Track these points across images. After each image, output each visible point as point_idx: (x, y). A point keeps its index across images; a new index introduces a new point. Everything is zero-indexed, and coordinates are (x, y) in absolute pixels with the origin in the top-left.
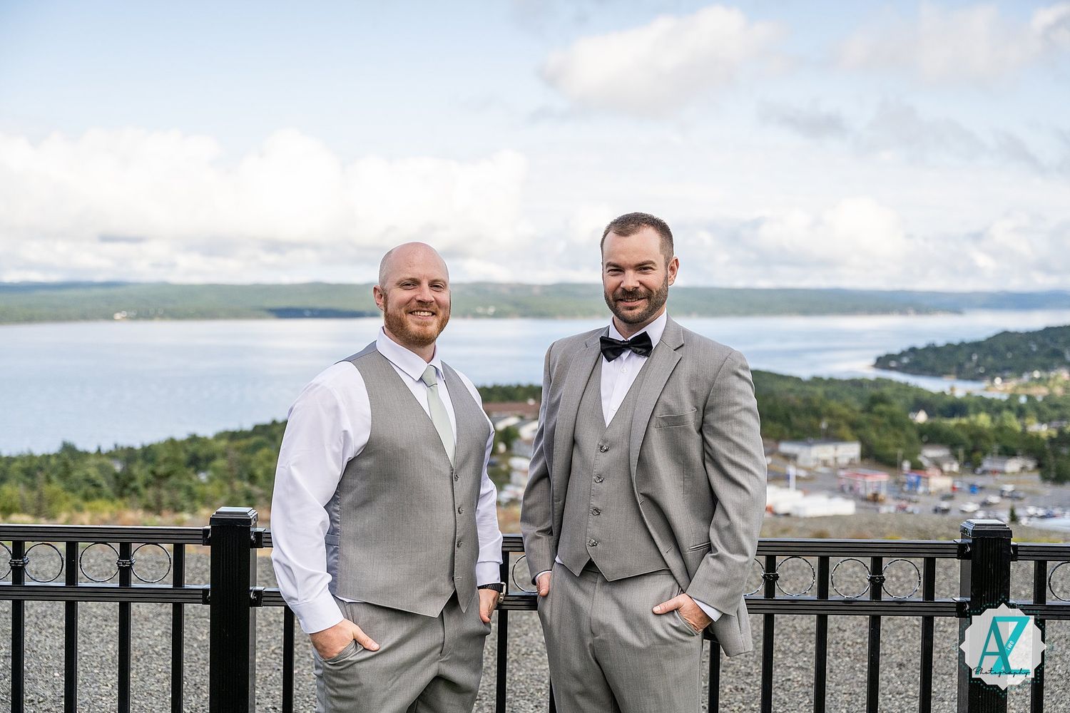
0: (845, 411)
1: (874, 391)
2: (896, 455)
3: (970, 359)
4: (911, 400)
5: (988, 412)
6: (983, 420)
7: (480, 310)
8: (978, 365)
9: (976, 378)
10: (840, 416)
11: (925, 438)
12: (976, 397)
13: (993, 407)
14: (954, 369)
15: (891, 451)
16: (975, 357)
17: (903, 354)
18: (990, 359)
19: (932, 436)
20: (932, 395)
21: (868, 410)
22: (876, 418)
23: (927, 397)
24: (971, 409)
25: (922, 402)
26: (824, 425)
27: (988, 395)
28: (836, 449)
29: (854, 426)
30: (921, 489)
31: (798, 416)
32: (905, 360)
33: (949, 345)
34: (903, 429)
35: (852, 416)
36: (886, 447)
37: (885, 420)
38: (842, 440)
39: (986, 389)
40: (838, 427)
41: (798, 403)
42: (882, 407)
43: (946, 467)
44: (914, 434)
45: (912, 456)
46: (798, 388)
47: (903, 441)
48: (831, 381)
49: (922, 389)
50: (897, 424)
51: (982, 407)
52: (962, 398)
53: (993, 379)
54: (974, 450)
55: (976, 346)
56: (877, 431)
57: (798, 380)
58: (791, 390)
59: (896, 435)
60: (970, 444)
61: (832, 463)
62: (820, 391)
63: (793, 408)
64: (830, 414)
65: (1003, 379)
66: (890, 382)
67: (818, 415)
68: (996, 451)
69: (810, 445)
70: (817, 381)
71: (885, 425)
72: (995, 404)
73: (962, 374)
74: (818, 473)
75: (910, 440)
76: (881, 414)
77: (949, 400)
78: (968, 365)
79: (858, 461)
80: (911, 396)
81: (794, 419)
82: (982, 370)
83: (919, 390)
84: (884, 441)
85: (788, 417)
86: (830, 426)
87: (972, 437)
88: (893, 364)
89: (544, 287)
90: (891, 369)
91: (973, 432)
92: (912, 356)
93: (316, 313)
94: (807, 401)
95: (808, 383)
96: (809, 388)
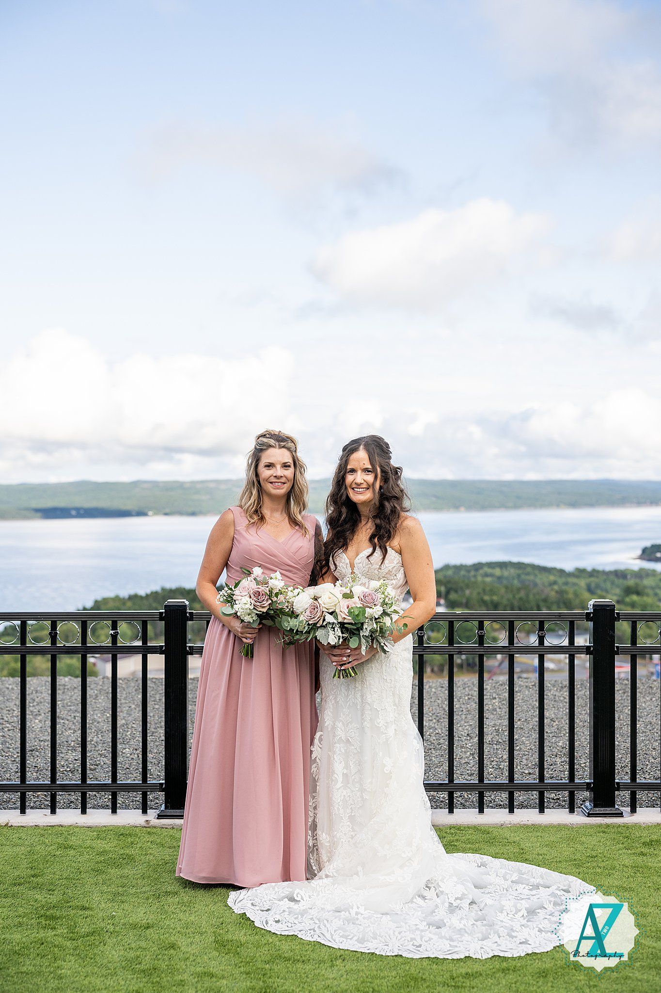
1: (634, 581)
41: (553, 594)
42: (635, 597)
46: (561, 581)
48: (594, 573)
57: (562, 572)
58: (555, 583)
63: (545, 599)
66: (653, 573)
67: (569, 606)
69: (560, 637)
70: (580, 572)
76: (633, 605)
88: (659, 555)
90: (657, 559)
93: (82, 512)
94: (561, 593)
95: (570, 575)
96: (572, 580)
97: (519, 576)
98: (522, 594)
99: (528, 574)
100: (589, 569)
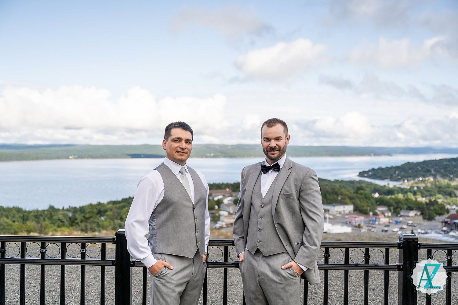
0: (347, 193)
1: (359, 185)
2: (367, 210)
3: (395, 173)
4: (373, 189)
5: (402, 193)
6: (401, 196)
7: (208, 155)
8: (398, 175)
9: (397, 180)
10: (345, 195)
11: (378, 203)
12: (397, 187)
13: (404, 191)
14: (389, 177)
15: (365, 208)
16: (397, 172)
17: (369, 171)
18: (403, 173)
19: (381, 202)
20: (381, 186)
21: (356, 192)
22: (359, 196)
23: (379, 187)
24: (396, 192)
25: (376, 189)
26: (339, 198)
27: (402, 187)
28: (344, 207)
29: (351, 199)
30: (377, 223)
31: (329, 195)
32: (370, 173)
33: (387, 167)
34: (370, 200)
35: (350, 195)
36: (363, 207)
37: (363, 196)
38: (346, 204)
39: (401, 185)
40: (345, 199)
41: (330, 190)
42: (362, 191)
43: (386, 214)
44: (374, 202)
45: (373, 210)
46: (329, 184)
47: (370, 204)
48: (342, 181)
49: (377, 184)
50: (368, 198)
51: (400, 191)
52: (392, 188)
53: (404, 181)
54: (397, 208)
55: (397, 168)
56: (360, 200)
57: (329, 181)
58: (327, 185)
59: (367, 202)
60: (395, 205)
61: (343, 212)
62: (338, 185)
63: (328, 192)
64: (342, 194)
65: (408, 180)
66: (364, 182)
67: (337, 194)
68: (405, 208)
69: (334, 206)
70: (336, 181)
71: (362, 198)
72: (405, 190)
73: (392, 179)
74: (337, 216)
75: (372, 204)
76: (361, 194)
77: (387, 188)
78: (394, 175)
79: (352, 212)
80: (372, 187)
81: (328, 196)
82: (400, 177)
83: (376, 185)
84: (362, 204)
86: (341, 199)
87: (396, 203)
88: (366, 175)
89: (232, 146)
90: (365, 177)
91: (397, 201)
92: (373, 172)
93: (146, 156)
94: (333, 189)
95: (333, 182)
96: (334, 184)
100: (340, 180)
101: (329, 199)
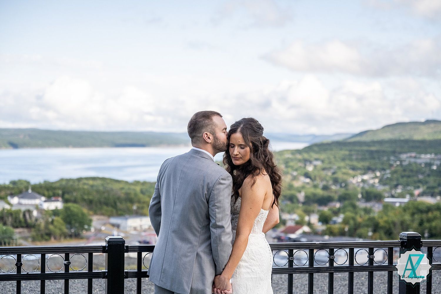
0: (147, 199)
10: (144, 203)
26: (135, 207)
28: (141, 221)
31: (121, 203)
38: (145, 215)
40: (143, 208)
41: (123, 196)
46: (127, 187)
48: (144, 183)
57: (126, 183)
58: (122, 189)
61: (139, 228)
62: (138, 188)
63: (119, 198)
64: (139, 202)
67: (132, 202)
69: (126, 219)
70: (137, 183)
74: (130, 234)
81: (118, 204)
85: (115, 203)
86: (138, 208)
94: (127, 194)
95: (132, 184)
96: (132, 187)
97: (102, 185)
98: (106, 195)
99: (108, 184)
100: (142, 181)
101: (120, 210)
